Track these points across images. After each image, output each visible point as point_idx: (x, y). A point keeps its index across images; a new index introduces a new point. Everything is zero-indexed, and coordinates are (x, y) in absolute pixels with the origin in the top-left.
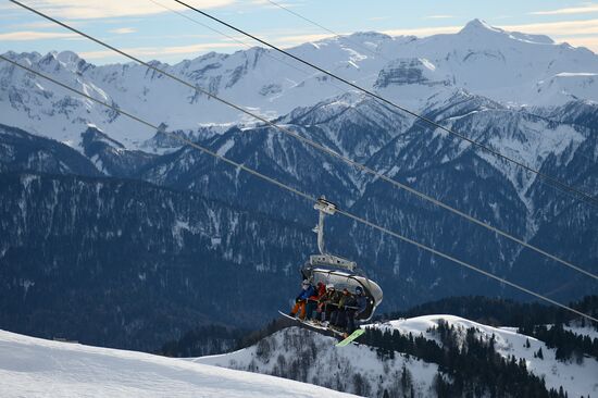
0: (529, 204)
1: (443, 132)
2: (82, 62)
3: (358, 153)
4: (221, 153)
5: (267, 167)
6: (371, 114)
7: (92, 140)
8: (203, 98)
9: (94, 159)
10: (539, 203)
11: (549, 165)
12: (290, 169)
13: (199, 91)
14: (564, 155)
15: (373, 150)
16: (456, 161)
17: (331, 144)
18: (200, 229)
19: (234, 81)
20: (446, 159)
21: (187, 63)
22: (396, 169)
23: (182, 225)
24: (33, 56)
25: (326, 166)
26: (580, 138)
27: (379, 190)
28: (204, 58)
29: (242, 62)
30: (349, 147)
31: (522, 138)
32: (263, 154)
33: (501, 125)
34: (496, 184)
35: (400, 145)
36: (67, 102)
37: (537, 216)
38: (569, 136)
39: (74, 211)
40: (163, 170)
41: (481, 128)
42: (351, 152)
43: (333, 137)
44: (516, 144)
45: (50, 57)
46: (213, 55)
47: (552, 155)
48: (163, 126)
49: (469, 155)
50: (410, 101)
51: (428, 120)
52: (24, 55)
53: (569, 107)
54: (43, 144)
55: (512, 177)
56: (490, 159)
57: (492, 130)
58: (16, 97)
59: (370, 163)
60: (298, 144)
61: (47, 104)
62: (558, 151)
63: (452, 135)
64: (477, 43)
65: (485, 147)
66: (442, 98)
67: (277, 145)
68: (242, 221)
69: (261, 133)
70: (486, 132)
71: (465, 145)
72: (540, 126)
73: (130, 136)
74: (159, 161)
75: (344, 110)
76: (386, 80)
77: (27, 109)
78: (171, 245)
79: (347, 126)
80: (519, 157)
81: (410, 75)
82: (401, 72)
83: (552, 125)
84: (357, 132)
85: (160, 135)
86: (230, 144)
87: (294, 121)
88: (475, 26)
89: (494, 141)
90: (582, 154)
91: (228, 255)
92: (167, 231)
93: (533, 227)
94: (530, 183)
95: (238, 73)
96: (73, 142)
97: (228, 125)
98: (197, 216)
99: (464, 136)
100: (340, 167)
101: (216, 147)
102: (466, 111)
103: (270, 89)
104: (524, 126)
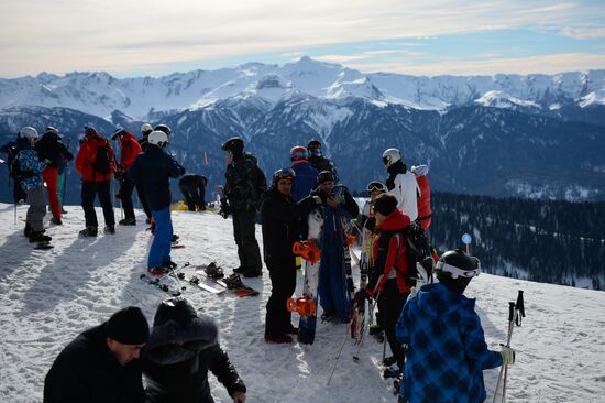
0: (327, 145)
1: (288, 111)
2: (111, 77)
3: (248, 122)
4: (180, 122)
5: (203, 129)
6: (253, 102)
7: (117, 116)
8: (172, 95)
10: (332, 145)
11: (337, 126)
12: (214, 130)
13: (170, 92)
14: (344, 122)
15: (255, 120)
16: (295, 125)
17: (234, 117)
19: (188, 86)
20: (289, 124)
21: (164, 78)
22: (265, 129)
24: (87, 73)
25: (232, 128)
26: (351, 113)
27: (258, 138)
28: (172, 75)
29: (192, 77)
30: (244, 119)
31: (325, 113)
32: (201, 123)
33: (315, 108)
35: (267, 117)
36: (103, 98)
37: (331, 150)
38: (346, 113)
41: (305, 109)
42: (244, 120)
43: (235, 114)
44: (322, 117)
45: (94, 75)
46: (177, 73)
47: (338, 122)
48: (153, 109)
49: (300, 121)
50: (273, 97)
51: (281, 106)
52: (83, 73)
53: (348, 99)
54: (91, 118)
55: (319, 133)
56: (310, 124)
57: (311, 110)
58: (77, 95)
59: (253, 126)
60: (218, 118)
61: (93, 98)
62: (341, 120)
63: (292, 112)
64: (308, 68)
65: (307, 118)
66: (288, 94)
67: (207, 118)
68: (188, 154)
69: (200, 112)
70: (308, 111)
71: (298, 117)
72: (333, 107)
73: (137, 114)
75: (240, 100)
76: (261, 86)
77: (83, 101)
79: (242, 108)
80: (322, 124)
81: (273, 83)
82: (269, 82)
83: (339, 107)
84: (247, 111)
85: (151, 114)
86: (185, 118)
87: (217, 106)
88: (305, 59)
89: (312, 115)
90: (352, 121)
94: (328, 135)
95: (190, 83)
96: (108, 118)
97: (185, 109)
99: (298, 112)
100: (239, 129)
101: (179, 118)
102: (298, 100)
103: (205, 91)
104: (325, 107)
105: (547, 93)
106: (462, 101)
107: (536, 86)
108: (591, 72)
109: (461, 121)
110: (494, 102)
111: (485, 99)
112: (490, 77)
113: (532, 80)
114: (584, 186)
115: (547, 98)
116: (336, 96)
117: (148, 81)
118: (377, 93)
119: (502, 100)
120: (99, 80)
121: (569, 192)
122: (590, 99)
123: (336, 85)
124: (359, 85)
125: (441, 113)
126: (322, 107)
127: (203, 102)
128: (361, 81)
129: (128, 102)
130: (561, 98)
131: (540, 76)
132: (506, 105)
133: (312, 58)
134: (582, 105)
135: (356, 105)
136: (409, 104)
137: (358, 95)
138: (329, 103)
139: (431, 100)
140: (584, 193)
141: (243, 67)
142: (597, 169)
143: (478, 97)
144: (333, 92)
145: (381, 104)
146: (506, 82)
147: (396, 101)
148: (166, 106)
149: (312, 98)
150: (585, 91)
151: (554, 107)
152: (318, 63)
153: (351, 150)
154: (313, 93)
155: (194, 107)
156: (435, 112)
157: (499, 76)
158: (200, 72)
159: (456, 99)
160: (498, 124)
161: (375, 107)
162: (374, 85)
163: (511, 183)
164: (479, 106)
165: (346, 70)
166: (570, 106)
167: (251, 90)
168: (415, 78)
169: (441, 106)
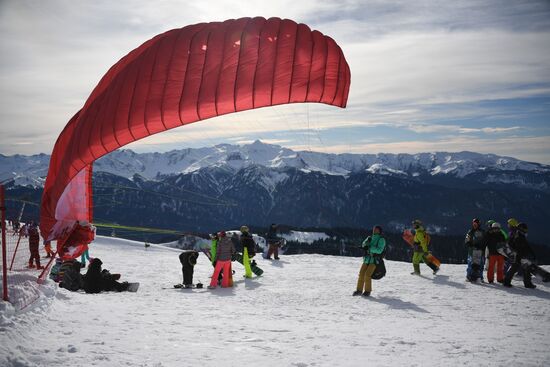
0: (272, 197)
1: (247, 175)
3: (220, 181)
4: (177, 181)
5: (192, 185)
6: (224, 169)
7: (137, 178)
8: (172, 164)
9: (137, 183)
10: (275, 197)
11: (279, 185)
12: (199, 187)
13: (170, 162)
14: (283, 182)
15: (225, 180)
16: (251, 184)
17: (212, 179)
18: (170, 206)
20: (247, 183)
21: (167, 153)
22: (232, 186)
23: (164, 204)
25: (210, 185)
26: (288, 177)
27: (227, 193)
28: (172, 152)
29: (184, 153)
30: (218, 180)
31: (271, 177)
32: (190, 182)
33: (264, 173)
34: (263, 191)
35: (233, 179)
36: (128, 166)
37: (275, 200)
38: (285, 176)
39: (130, 200)
40: (158, 187)
41: (258, 174)
43: (213, 176)
44: (268, 179)
46: (175, 150)
47: (279, 182)
48: (159, 173)
49: (255, 181)
50: (237, 165)
51: (242, 171)
53: (285, 167)
54: (120, 178)
55: (267, 189)
56: (261, 183)
57: (261, 174)
58: (112, 164)
59: (224, 184)
60: (201, 179)
61: (122, 166)
62: (281, 181)
63: (249, 175)
64: (258, 148)
65: (259, 179)
66: (246, 164)
67: (195, 179)
69: (190, 175)
71: (254, 178)
72: (276, 173)
73: (149, 176)
74: (158, 184)
75: (216, 168)
76: (229, 159)
77: (116, 168)
78: (161, 209)
79: (217, 173)
80: (269, 183)
81: (237, 157)
82: (234, 156)
83: (280, 173)
84: (220, 174)
85: (158, 176)
86: (180, 178)
87: (200, 171)
88: (257, 142)
89: (262, 178)
90: (288, 182)
91: (179, 213)
92: (159, 206)
93: (274, 204)
94: (273, 191)
95: (183, 157)
96: (131, 179)
98: (169, 201)
99: (253, 176)
100: (215, 186)
101: (176, 179)
102: (253, 168)
103: (193, 161)
104: (271, 173)
105: (411, 165)
106: (358, 169)
107: (404, 161)
108: (438, 153)
109: (358, 182)
110: (378, 171)
111: (372, 168)
112: (374, 155)
113: (401, 157)
114: (438, 225)
115: (411, 169)
116: (277, 165)
117: (156, 155)
118: (304, 165)
119: (383, 170)
120: (126, 155)
121: (428, 229)
122: (438, 169)
123: (277, 159)
124: (291, 159)
125: (346, 177)
126: (269, 172)
127: (192, 169)
128: (294, 156)
129: (143, 168)
130: (419, 169)
131: (406, 155)
132: (386, 173)
133: (262, 141)
134: (433, 174)
135: (291, 171)
136: (325, 171)
137: (293, 166)
138: (274, 170)
139: (338, 169)
140: (438, 230)
141: (217, 146)
142: (444, 214)
143: (368, 167)
144: (275, 163)
145: (307, 171)
146: (385, 158)
147: (316, 169)
148: (167, 171)
149: (263, 167)
150: (434, 165)
151: (415, 175)
152: (265, 145)
153: (288, 200)
154: (263, 164)
155: (186, 172)
156: (342, 177)
157: (379, 154)
158: (189, 149)
159: (353, 168)
160: (382, 184)
161: (303, 172)
162: (303, 158)
163: (392, 223)
164: (369, 173)
165: (283, 149)
166: (425, 174)
167: (223, 161)
168: (328, 155)
169: (344, 173)
